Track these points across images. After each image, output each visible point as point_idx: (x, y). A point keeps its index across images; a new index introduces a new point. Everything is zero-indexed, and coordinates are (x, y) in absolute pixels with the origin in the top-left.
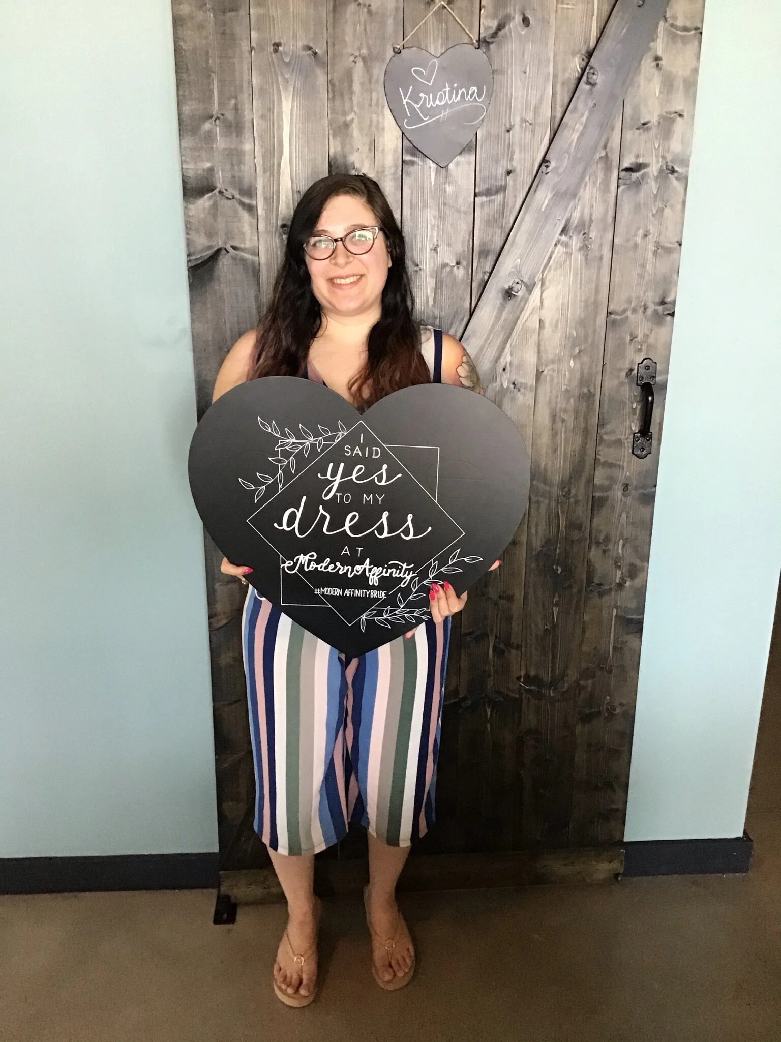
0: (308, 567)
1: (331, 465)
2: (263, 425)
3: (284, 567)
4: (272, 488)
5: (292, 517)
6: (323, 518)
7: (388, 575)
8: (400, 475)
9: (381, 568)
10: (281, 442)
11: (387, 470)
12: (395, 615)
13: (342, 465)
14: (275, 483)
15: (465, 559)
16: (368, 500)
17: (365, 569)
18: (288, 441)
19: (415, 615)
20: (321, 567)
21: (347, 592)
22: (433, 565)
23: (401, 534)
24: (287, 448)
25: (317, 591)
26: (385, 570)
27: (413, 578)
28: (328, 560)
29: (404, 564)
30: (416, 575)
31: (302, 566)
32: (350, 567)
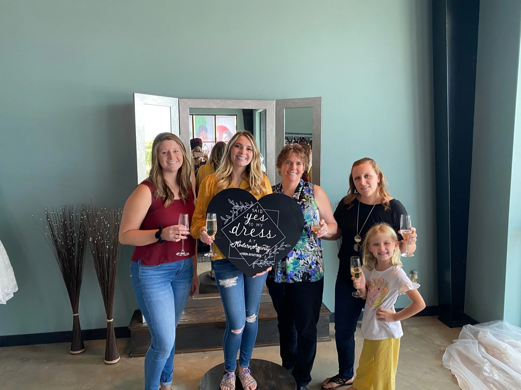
0: (238, 245)
1: (248, 214)
2: (230, 201)
4: (230, 220)
5: (235, 229)
6: (244, 230)
7: (262, 249)
8: (267, 218)
9: (260, 247)
10: (234, 207)
11: (264, 217)
12: (264, 263)
13: (251, 214)
14: (231, 219)
15: (285, 246)
16: (258, 225)
17: (255, 247)
18: (236, 206)
19: (270, 263)
20: (242, 246)
21: (250, 255)
22: (276, 247)
23: (267, 237)
24: (236, 208)
25: (240, 254)
26: (261, 248)
27: (270, 251)
28: (245, 243)
29: (267, 246)
30: (271, 250)
31: (236, 245)
32: (251, 246)
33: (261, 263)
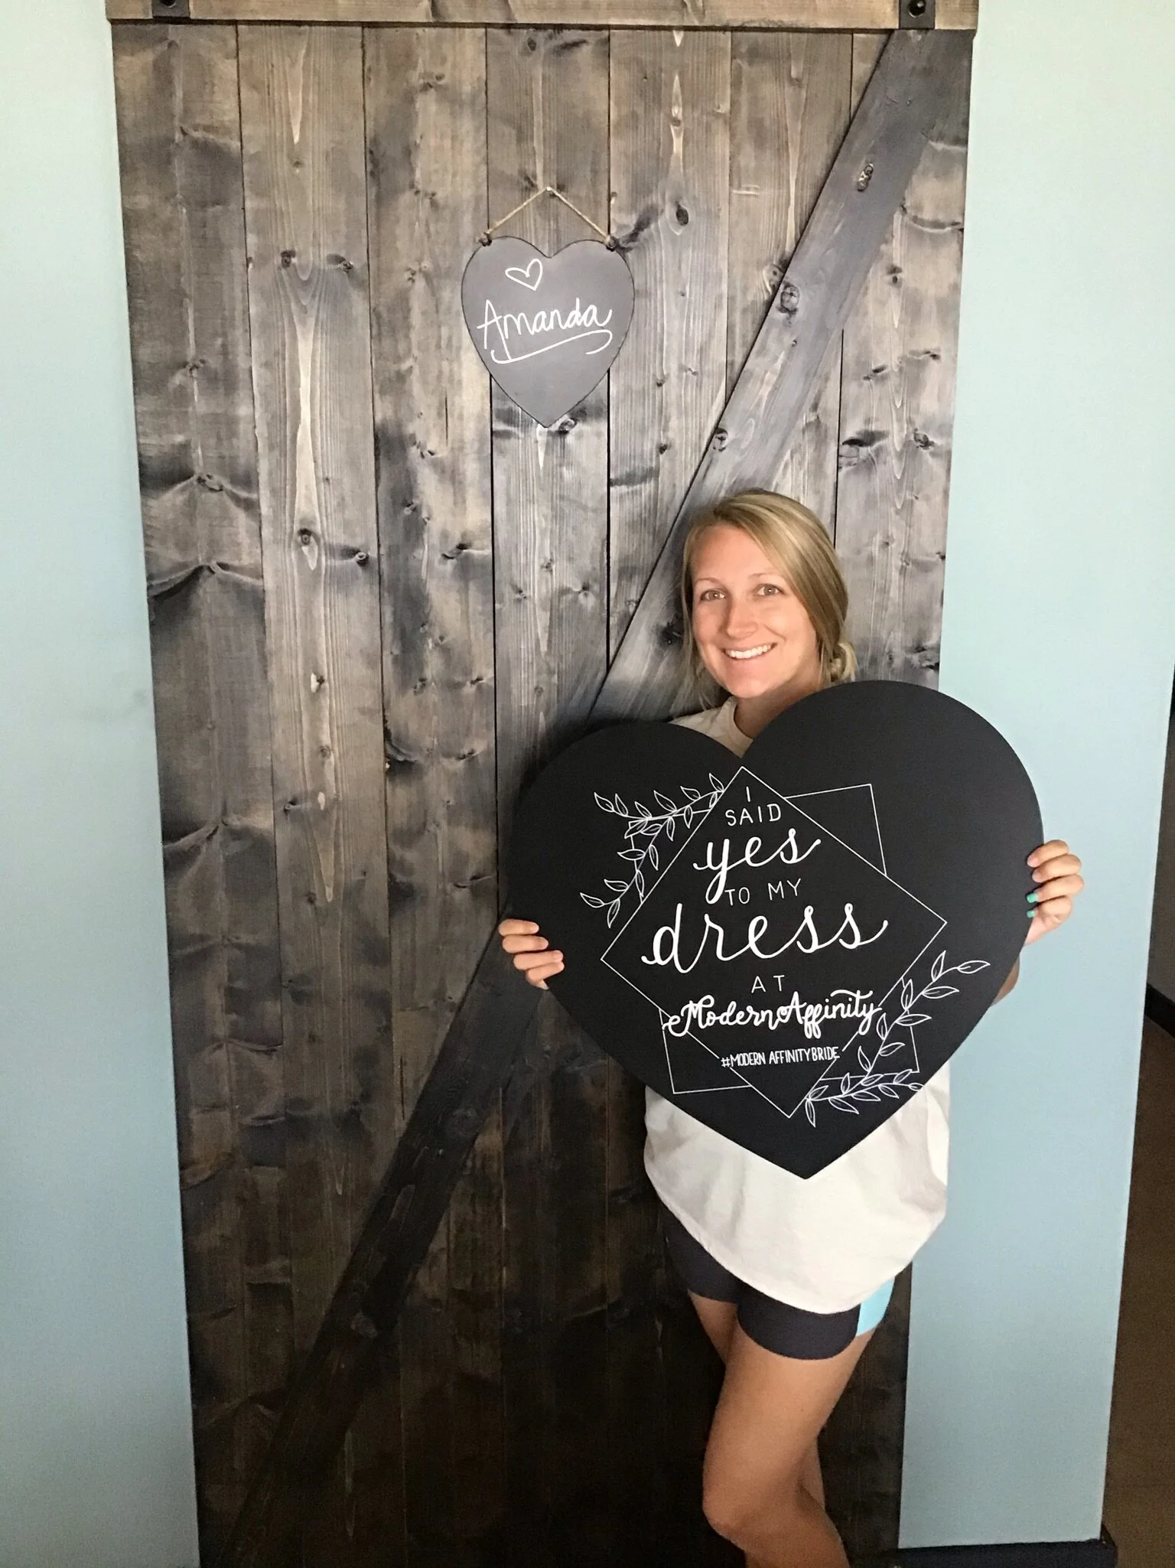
0: (704, 1022)
1: (710, 845)
2: (603, 803)
3: (667, 1027)
4: (631, 899)
5: (667, 939)
6: (713, 933)
7: (834, 1016)
8: (818, 842)
9: (819, 1006)
10: (632, 824)
11: (795, 837)
12: (861, 1087)
13: (727, 842)
14: (633, 891)
15: (959, 968)
16: (776, 892)
17: (794, 1011)
18: (641, 821)
19: (895, 1083)
20: (724, 1018)
21: (774, 1057)
22: (905, 987)
23: (841, 941)
24: (642, 832)
25: (726, 1062)
26: (827, 1008)
27: (876, 1017)
28: (733, 1004)
29: (855, 993)
30: (881, 1009)
31: (694, 1021)
32: (770, 1012)
33: (845, 1093)
